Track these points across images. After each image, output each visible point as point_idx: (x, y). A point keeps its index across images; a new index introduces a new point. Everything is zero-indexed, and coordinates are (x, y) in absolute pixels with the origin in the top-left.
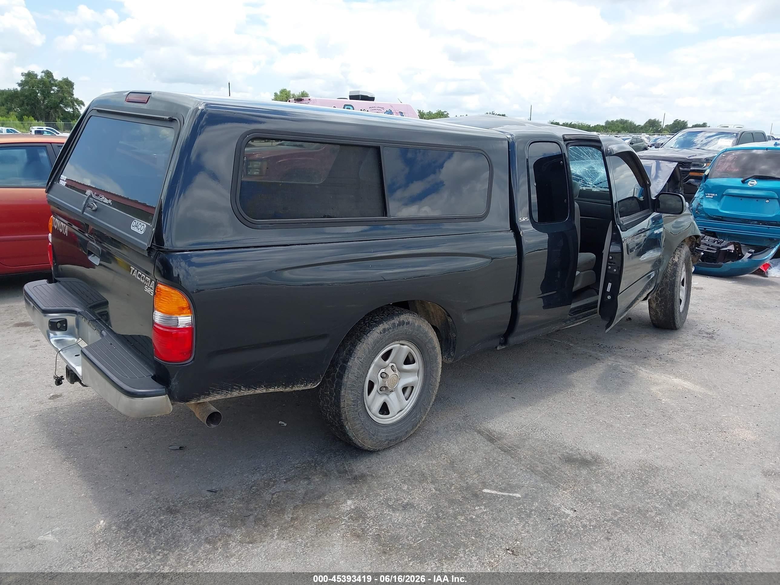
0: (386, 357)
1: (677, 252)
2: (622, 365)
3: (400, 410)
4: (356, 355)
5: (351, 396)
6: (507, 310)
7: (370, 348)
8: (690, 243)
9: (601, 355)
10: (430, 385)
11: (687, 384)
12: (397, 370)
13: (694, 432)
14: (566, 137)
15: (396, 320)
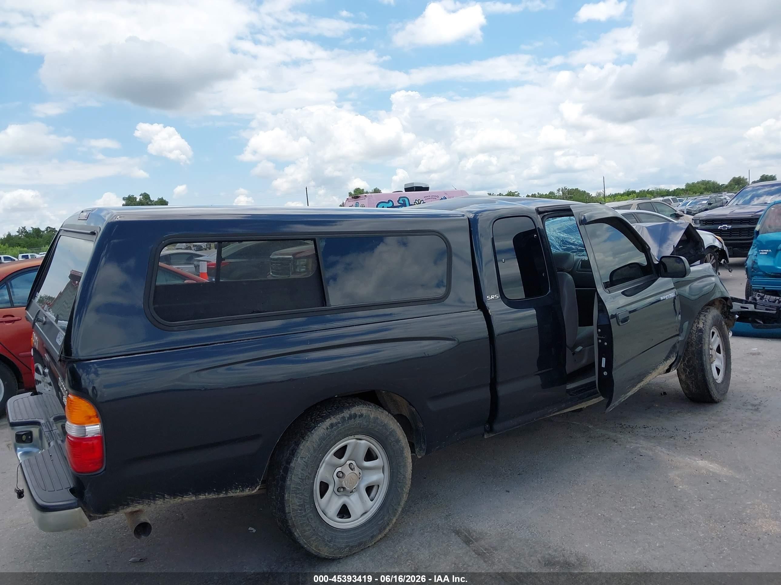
0: (340, 453)
1: (702, 317)
2: (642, 447)
3: (363, 512)
4: (299, 454)
5: (296, 501)
6: (486, 393)
7: (314, 446)
8: (721, 306)
9: (621, 436)
10: (398, 483)
11: (714, 467)
12: (356, 468)
13: (706, 524)
14: (540, 210)
15: (346, 414)
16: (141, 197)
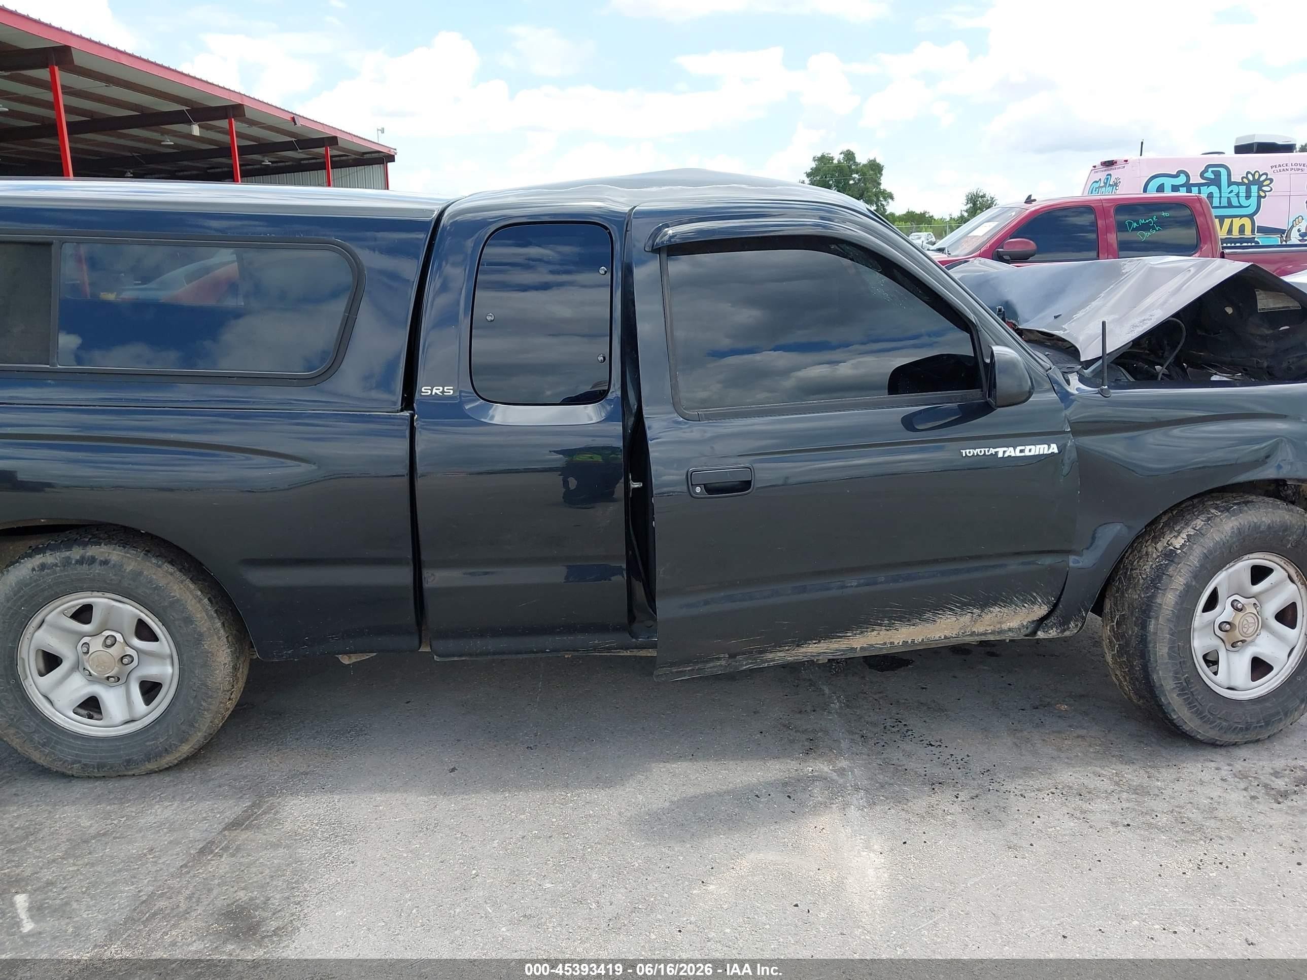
0: (82, 616)
3: (127, 719)
6: (401, 576)
15: (76, 553)
16: (842, 156)
